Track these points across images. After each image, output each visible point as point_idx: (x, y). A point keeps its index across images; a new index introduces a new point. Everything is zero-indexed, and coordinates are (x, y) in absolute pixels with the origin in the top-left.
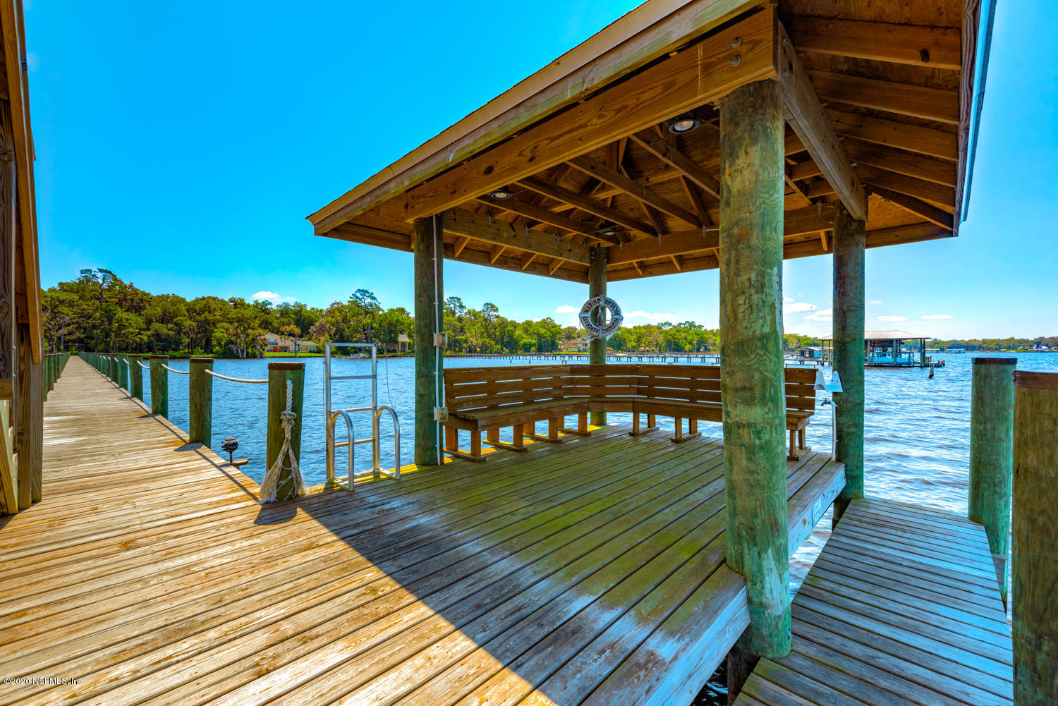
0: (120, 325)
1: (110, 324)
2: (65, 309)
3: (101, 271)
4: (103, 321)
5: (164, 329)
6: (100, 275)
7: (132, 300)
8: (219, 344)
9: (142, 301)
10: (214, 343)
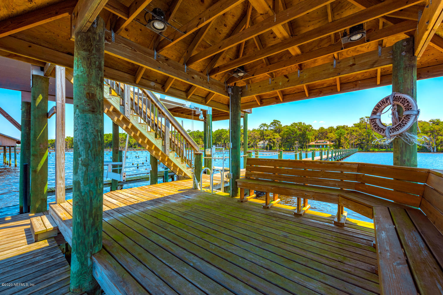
0: (372, 138)
1: (369, 138)
2: (354, 133)
3: (366, 117)
4: (367, 137)
6: (366, 119)
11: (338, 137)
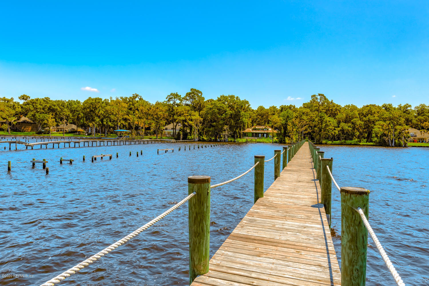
0: (326, 125)
1: (322, 124)
2: (304, 117)
3: (319, 95)
4: (319, 123)
5: (346, 127)
6: (319, 97)
7: (332, 110)
8: (377, 136)
9: (336, 110)
10: (374, 135)
11: (284, 122)
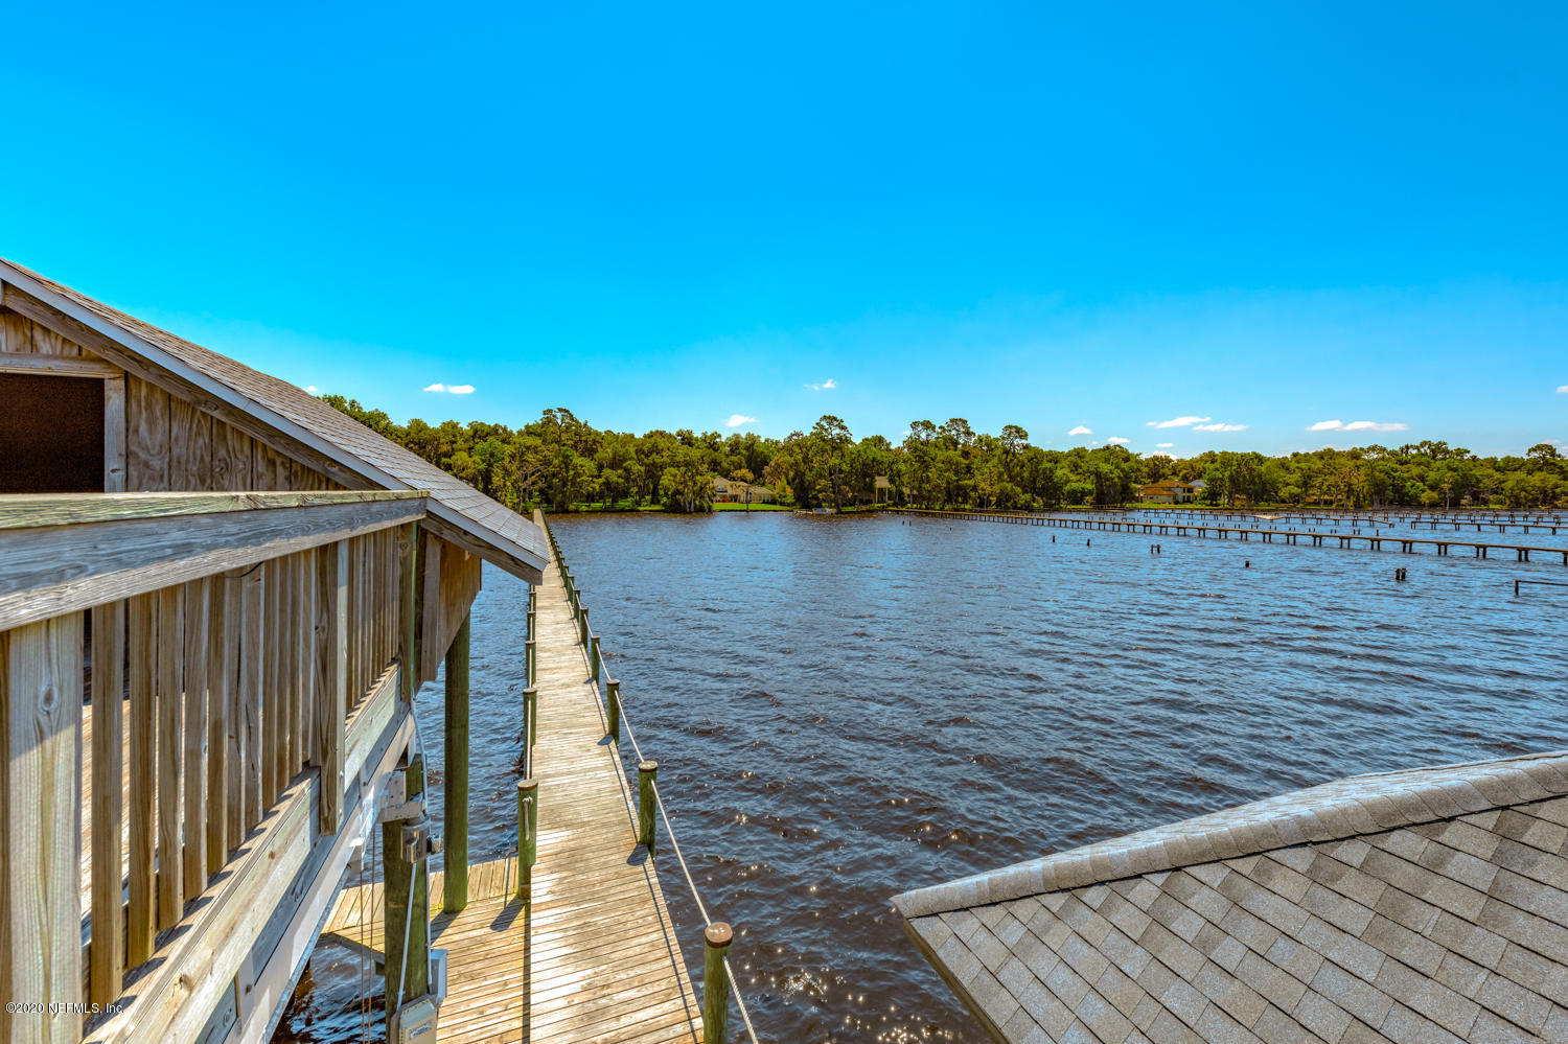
0: (575, 473)
1: (567, 472)
2: (530, 457)
3: (560, 410)
4: (561, 469)
5: (613, 476)
6: (559, 415)
7: (586, 442)
8: (666, 494)
9: (594, 441)
10: (661, 492)
11: (483, 466)
